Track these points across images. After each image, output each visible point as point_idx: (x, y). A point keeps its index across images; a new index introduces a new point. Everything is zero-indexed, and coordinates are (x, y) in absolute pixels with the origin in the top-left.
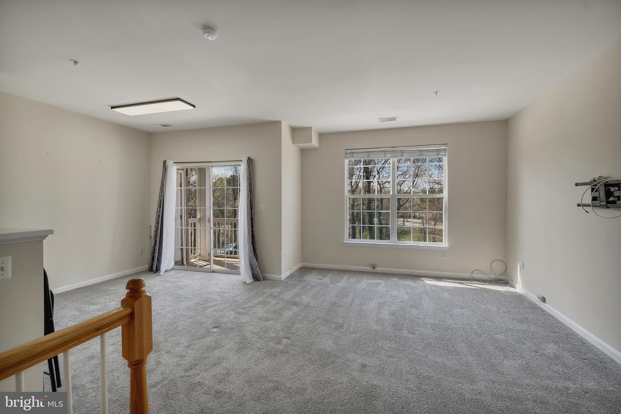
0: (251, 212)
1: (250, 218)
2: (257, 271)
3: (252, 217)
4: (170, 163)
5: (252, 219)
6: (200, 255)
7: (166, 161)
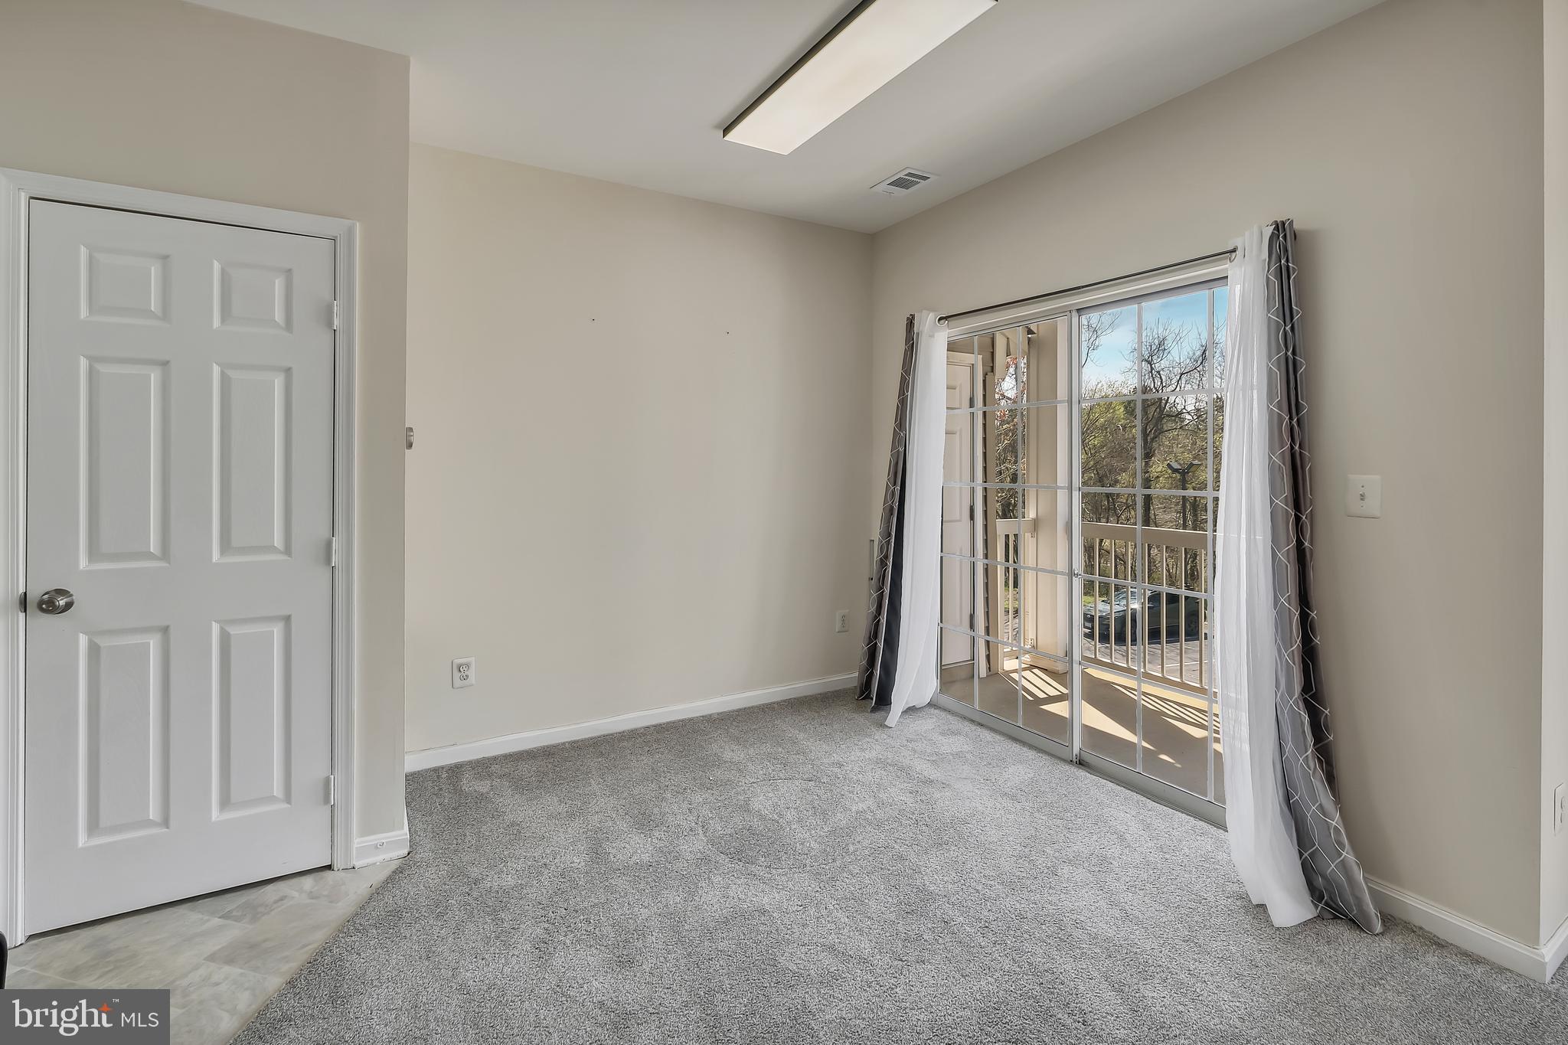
0: (1298, 519)
1: (1293, 555)
2: (1343, 865)
3: (1300, 543)
4: (926, 322)
5: (1302, 558)
6: (1035, 647)
7: (913, 316)
